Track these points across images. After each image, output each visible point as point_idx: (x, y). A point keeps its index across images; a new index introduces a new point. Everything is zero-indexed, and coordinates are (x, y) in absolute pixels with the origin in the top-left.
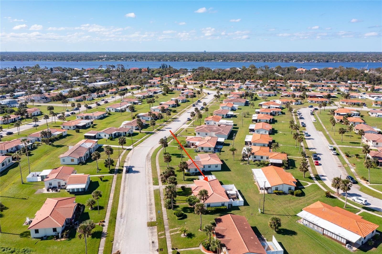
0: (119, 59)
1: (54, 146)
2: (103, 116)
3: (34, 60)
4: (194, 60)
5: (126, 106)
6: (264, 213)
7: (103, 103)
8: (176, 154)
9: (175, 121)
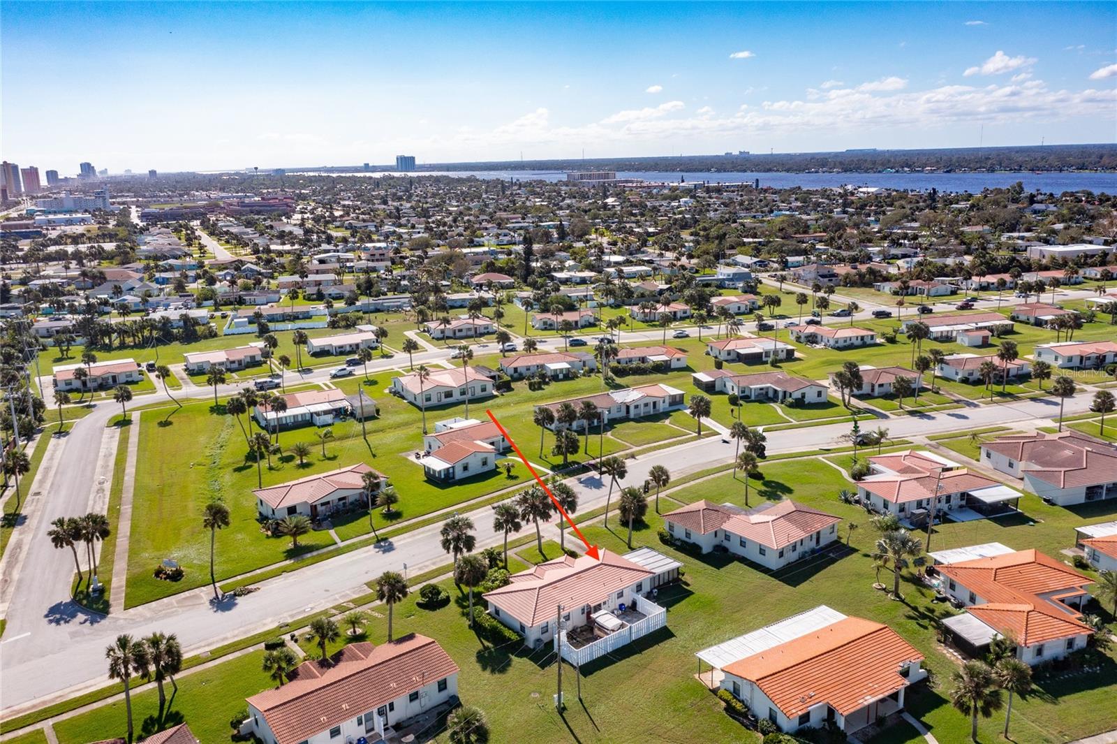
1: (609, 384)
2: (858, 343)
5: (974, 325)
6: (561, 714)
7: (953, 308)
8: (782, 485)
9: (1041, 401)
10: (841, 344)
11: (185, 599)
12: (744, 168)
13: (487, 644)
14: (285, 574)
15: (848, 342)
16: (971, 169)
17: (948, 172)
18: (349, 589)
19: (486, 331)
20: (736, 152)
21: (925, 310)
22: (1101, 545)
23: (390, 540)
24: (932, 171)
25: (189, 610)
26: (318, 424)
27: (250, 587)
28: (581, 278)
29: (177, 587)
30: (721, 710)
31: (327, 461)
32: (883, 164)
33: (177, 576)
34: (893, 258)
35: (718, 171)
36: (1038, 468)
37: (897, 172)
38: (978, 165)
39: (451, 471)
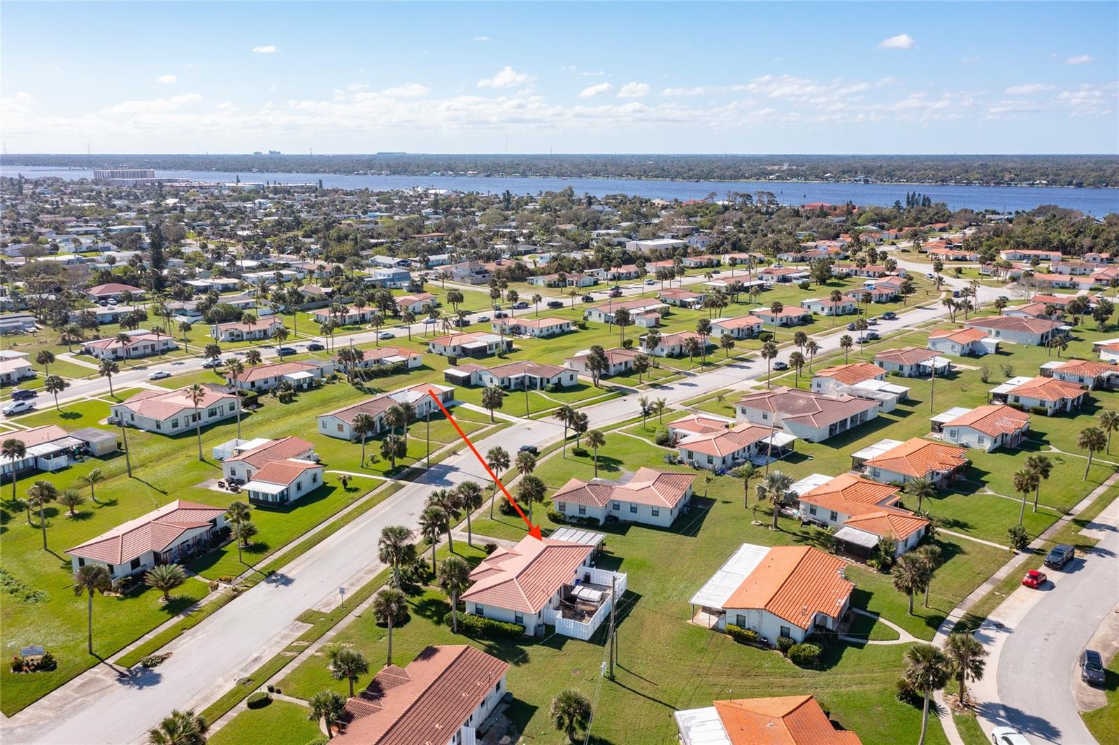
0: (817, 177)
1: (361, 389)
2: (558, 331)
3: (594, 175)
4: (1070, 183)
5: (643, 309)
6: (613, 681)
7: (607, 297)
8: (608, 458)
9: (736, 366)
10: (545, 333)
11: (83, 685)
12: (288, 168)
13: (486, 642)
14: (186, 633)
15: (550, 331)
16: (508, 174)
17: (488, 176)
18: (284, 629)
19: (165, 347)
20: (265, 152)
21: (588, 299)
22: (879, 463)
23: (280, 572)
24: (474, 175)
25: (101, 696)
26: (50, 469)
27: (157, 653)
28: (222, 285)
29: (59, 676)
30: (732, 642)
31: (105, 507)
32: (428, 168)
33: (48, 664)
34: (518, 255)
35: (261, 171)
36: (789, 416)
37: (443, 175)
38: (513, 171)
39: (285, 493)
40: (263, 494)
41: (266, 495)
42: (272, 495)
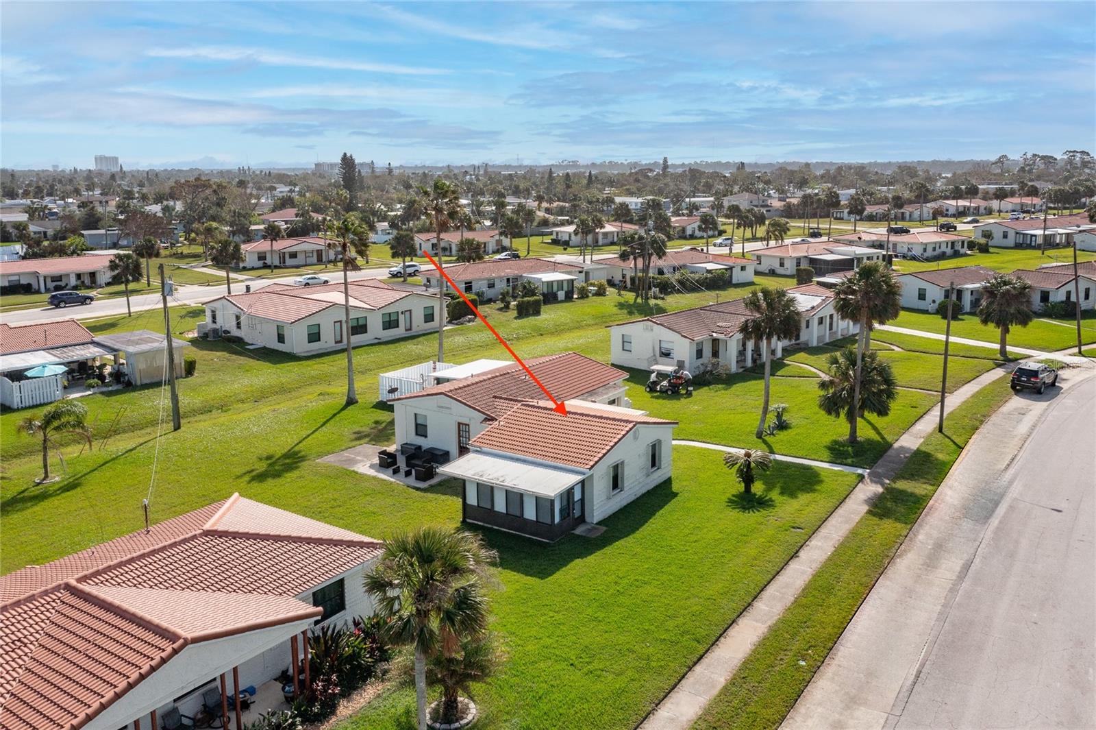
39: (577, 496)
40: (509, 493)
41: (516, 498)
42: (539, 500)
